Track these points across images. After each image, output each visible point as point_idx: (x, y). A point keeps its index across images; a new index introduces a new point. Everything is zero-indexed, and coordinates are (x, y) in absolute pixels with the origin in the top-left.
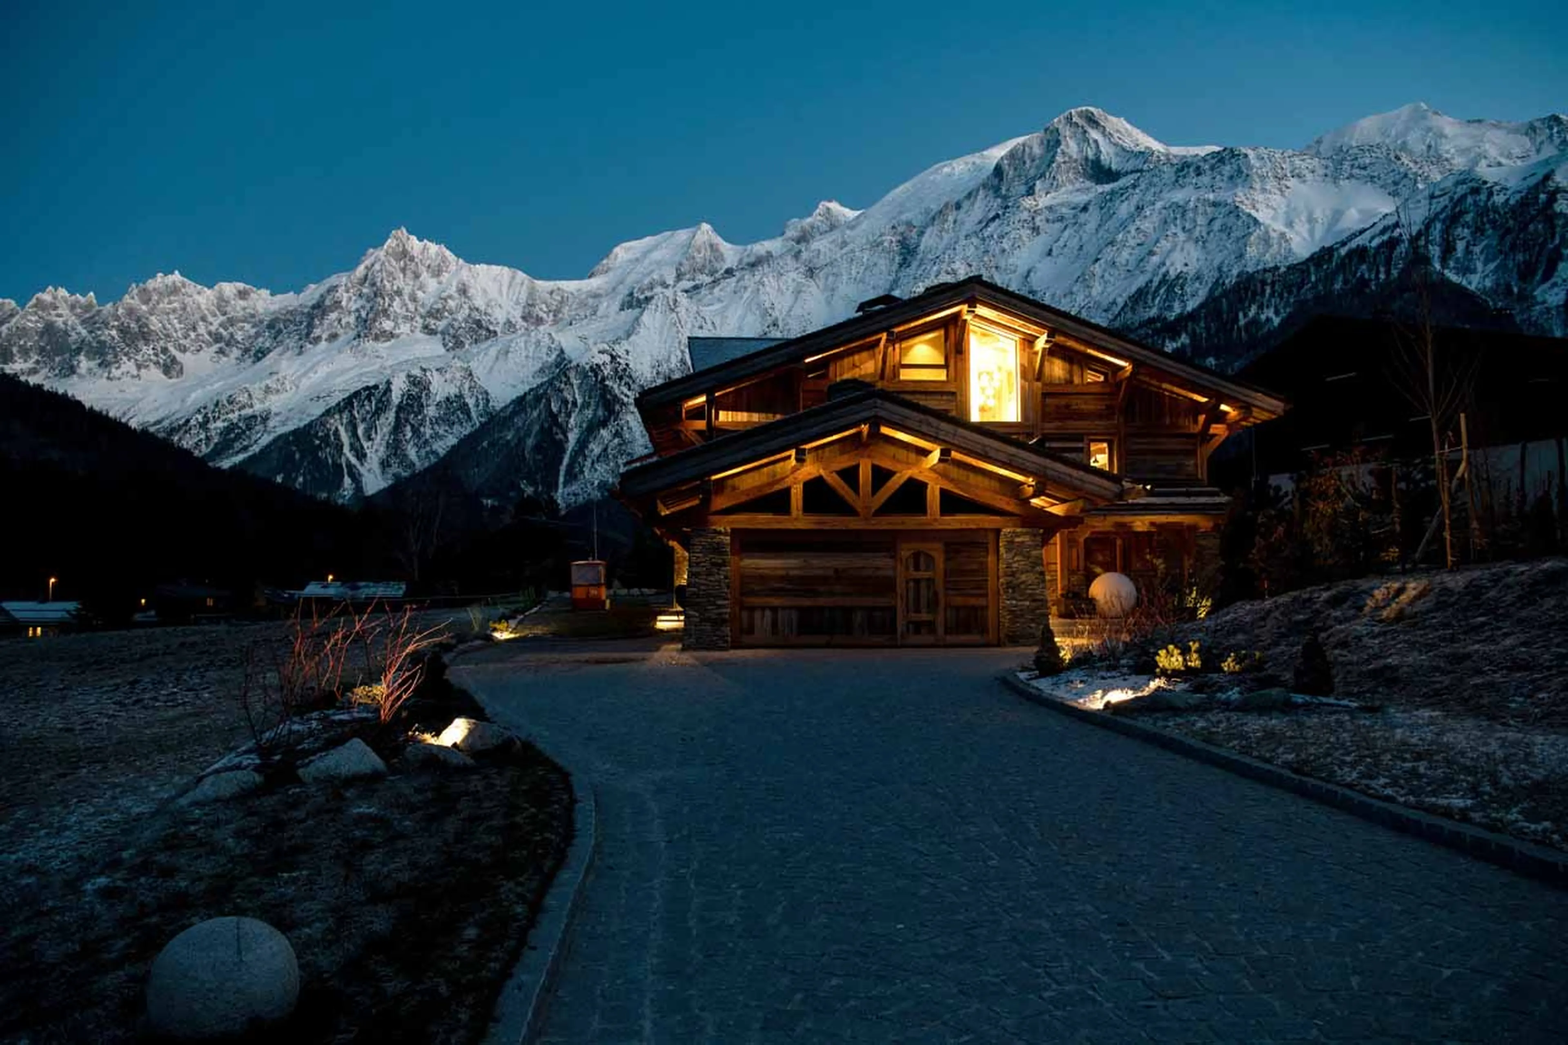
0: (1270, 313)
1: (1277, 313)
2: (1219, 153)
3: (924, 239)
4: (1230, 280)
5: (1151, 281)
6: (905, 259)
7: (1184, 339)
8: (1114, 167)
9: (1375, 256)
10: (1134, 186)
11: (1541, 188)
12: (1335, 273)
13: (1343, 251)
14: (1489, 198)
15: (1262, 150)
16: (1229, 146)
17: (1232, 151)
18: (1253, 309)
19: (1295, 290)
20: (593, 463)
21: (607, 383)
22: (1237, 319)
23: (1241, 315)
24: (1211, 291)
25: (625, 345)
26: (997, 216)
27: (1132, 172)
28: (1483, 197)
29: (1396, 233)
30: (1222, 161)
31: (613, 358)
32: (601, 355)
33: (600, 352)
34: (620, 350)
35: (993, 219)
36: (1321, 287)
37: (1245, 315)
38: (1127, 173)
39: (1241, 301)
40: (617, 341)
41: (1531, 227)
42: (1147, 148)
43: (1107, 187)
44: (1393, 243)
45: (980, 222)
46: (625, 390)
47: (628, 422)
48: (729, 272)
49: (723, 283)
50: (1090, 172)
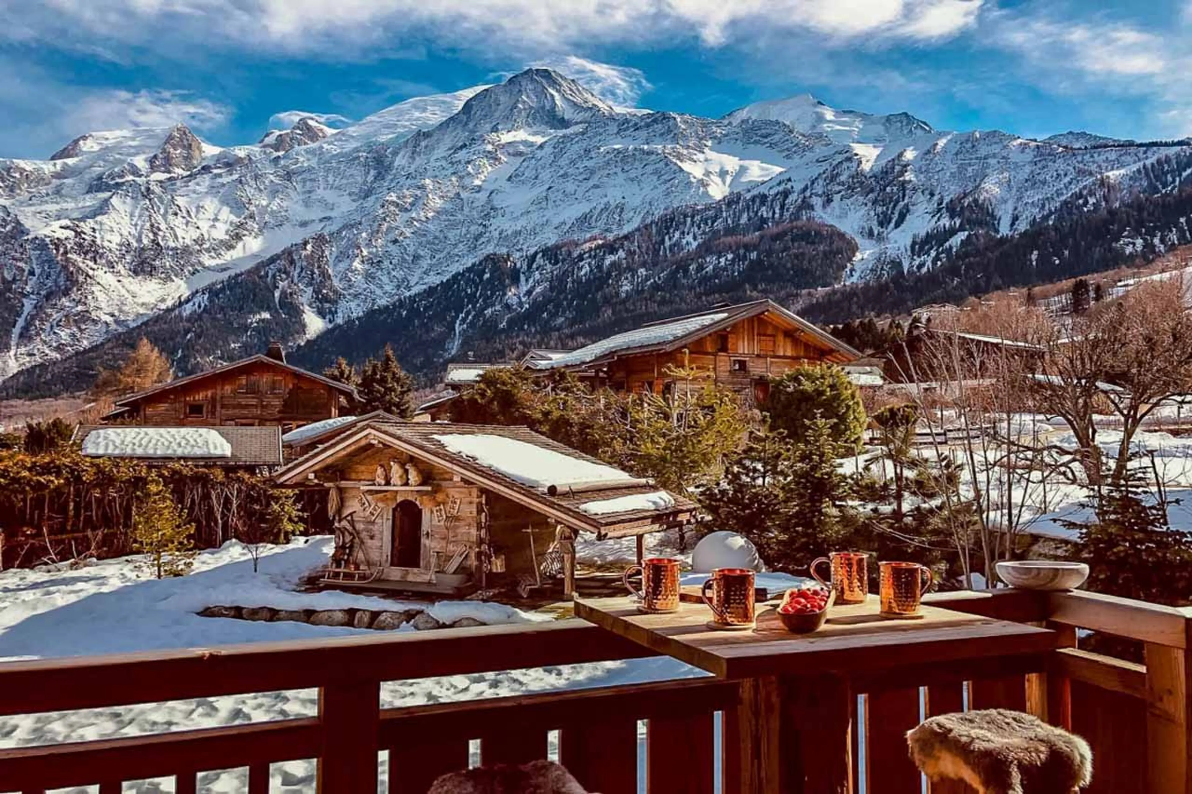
0: (689, 238)
1: (695, 238)
2: (652, 115)
3: (398, 159)
4: (658, 213)
5: (595, 208)
6: (379, 173)
7: (621, 254)
8: (566, 117)
9: (772, 201)
10: (583, 134)
11: (896, 162)
12: (741, 212)
13: (748, 196)
14: (858, 166)
15: (687, 116)
16: (661, 110)
17: (663, 114)
18: (677, 235)
19: (709, 222)
20: (52, 327)
21: (69, 255)
22: (663, 241)
23: (667, 238)
24: (644, 219)
25: (91, 222)
26: (465, 146)
27: (581, 123)
28: (855, 164)
29: (789, 186)
30: (655, 121)
31: (78, 234)
32: (63, 231)
33: (61, 227)
34: (86, 227)
35: (461, 148)
36: (730, 221)
37: (670, 239)
38: (577, 123)
39: (667, 228)
40: (83, 219)
41: (888, 189)
42: (593, 105)
43: (561, 133)
44: (786, 194)
45: (450, 149)
46: (91, 264)
47: (93, 293)
48: (206, 169)
49: (199, 179)
50: (547, 119)
